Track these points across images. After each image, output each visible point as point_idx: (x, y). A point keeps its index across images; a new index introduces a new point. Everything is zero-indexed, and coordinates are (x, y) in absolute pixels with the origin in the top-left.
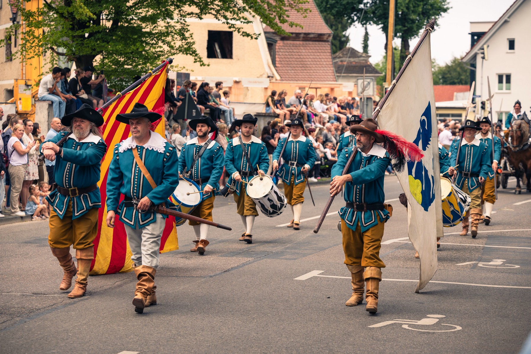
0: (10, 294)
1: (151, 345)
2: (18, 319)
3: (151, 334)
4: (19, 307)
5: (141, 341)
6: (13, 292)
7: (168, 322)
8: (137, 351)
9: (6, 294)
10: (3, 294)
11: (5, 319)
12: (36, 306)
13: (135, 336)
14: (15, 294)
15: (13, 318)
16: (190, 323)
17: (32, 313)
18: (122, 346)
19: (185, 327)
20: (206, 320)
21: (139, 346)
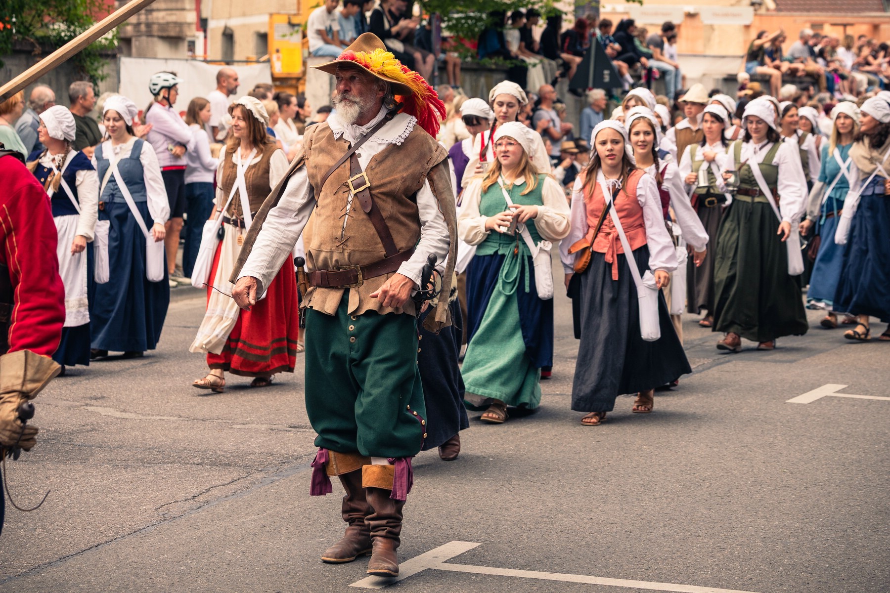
0: (247, 426)
1: (506, 529)
2: (259, 476)
3: (506, 509)
4: (262, 453)
5: (487, 521)
6: (253, 423)
7: (539, 484)
8: (477, 541)
9: (239, 426)
10: (234, 426)
11: (235, 475)
12: (295, 451)
13: (475, 512)
14: (257, 426)
15: (249, 474)
16: (582, 487)
17: (286, 464)
18: (450, 532)
19: (573, 494)
20: (613, 481)
21: (482, 532)
